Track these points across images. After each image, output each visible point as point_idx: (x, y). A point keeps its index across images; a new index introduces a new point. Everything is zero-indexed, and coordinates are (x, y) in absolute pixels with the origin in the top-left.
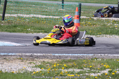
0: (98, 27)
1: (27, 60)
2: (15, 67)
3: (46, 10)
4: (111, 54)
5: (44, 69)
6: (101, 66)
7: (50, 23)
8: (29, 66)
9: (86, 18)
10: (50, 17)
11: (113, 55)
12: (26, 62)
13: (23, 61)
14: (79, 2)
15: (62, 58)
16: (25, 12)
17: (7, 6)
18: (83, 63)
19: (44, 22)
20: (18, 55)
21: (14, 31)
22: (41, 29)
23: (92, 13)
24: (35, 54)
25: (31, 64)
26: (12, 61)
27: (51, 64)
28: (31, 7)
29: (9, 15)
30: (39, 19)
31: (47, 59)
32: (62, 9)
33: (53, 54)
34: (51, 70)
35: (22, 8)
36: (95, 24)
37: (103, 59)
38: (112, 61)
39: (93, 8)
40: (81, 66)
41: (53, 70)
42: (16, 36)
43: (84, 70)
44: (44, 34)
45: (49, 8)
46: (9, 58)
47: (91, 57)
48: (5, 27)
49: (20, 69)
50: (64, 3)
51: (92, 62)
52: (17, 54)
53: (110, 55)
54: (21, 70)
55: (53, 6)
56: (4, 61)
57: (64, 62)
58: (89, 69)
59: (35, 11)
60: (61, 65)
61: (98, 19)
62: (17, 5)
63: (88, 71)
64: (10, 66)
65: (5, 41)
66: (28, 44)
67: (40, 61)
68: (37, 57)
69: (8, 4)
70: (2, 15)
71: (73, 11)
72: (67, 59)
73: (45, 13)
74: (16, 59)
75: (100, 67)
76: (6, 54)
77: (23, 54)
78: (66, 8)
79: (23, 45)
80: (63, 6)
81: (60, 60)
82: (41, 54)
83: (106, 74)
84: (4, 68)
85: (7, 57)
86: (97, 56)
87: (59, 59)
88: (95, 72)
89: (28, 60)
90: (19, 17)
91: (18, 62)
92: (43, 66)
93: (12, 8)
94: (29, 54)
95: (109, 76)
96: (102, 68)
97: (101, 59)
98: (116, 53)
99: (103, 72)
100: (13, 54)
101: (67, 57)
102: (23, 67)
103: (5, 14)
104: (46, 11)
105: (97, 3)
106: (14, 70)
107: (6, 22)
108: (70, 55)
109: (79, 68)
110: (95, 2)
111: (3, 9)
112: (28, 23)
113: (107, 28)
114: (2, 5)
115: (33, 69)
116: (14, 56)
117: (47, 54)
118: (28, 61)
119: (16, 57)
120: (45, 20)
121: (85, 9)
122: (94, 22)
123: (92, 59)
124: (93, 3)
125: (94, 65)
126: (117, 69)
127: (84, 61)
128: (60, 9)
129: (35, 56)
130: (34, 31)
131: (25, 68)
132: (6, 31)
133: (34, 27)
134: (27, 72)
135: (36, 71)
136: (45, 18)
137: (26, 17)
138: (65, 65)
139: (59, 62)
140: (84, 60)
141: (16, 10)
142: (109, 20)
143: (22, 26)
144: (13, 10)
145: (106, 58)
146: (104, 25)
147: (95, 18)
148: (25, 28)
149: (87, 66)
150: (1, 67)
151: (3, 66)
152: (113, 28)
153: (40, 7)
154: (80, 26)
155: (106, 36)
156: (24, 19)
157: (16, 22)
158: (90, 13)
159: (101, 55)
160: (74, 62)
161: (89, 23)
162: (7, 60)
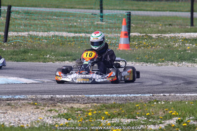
0: (159, 50)
1: (45, 105)
2: (26, 118)
3: (75, 24)
4: (180, 93)
5: (72, 120)
6: (164, 112)
7: (81, 45)
8: (47, 115)
9: (139, 36)
10: (81, 35)
11: (184, 95)
12: (43, 109)
13: (38, 108)
14: (127, 10)
15: (102, 102)
16: (40, 28)
17: (11, 18)
18: (135, 109)
19: (72, 44)
20: (29, 98)
21: (24, 60)
22: (68, 55)
23: (150, 27)
24: (58, 96)
25: (51, 113)
26: (21, 107)
27: (84, 111)
28: (51, 19)
29: (15, 34)
30: (64, 40)
31: (77, 104)
32: (100, 23)
33: (87, 96)
34: (84, 122)
35: (36, 22)
36: (154, 45)
37: (167, 101)
38: (183, 104)
39: (150, 20)
40: (132, 113)
41: (87, 121)
43: (137, 120)
44: (71, 63)
45: (79, 21)
46: (15, 103)
47: (148, 99)
48: (9, 53)
49: (34, 120)
50: (104, 11)
51: (150, 106)
52: (29, 96)
53: (178, 95)
54: (35, 123)
55: (86, 17)
56: (7, 108)
57: (104, 108)
58: (146, 119)
59: (58, 26)
60: (100, 112)
61: (158, 36)
63: (143, 121)
64: (17, 117)
65: (9, 76)
66: (46, 80)
67: (66, 107)
68: (62, 101)
69: (13, 15)
70: (3, 34)
71: (117, 25)
72: (110, 102)
73: (73, 29)
74: (27, 105)
75: (164, 115)
76: (10, 97)
77: (39, 96)
78: (106, 20)
79: (38, 82)
80: (102, 17)
81: (99, 104)
82: (67, 96)
83: (173, 125)
84: (8, 120)
85: (12, 101)
86: (158, 96)
87: (97, 103)
88: (155, 122)
89: (47, 105)
90: (31, 37)
91: (30, 109)
92: (71, 115)
93: (19, 22)
94: (47, 96)
95: (179, 129)
96: (166, 116)
97: (164, 102)
98: (189, 92)
99: (168, 123)
100: (22, 97)
101: (110, 99)
102: (38, 118)
103: (9, 32)
104: (75, 26)
105: (158, 11)
108: (115, 95)
109: (128, 118)
110: (154, 9)
111: (5, 24)
112: (47, 46)
114: (3, 17)
115: (55, 119)
117: (77, 96)
118: (46, 108)
119: (26, 101)
120: (72, 40)
121: (137, 22)
122: (153, 42)
123: (149, 102)
124: (150, 10)
125: (154, 111)
126: (191, 118)
127: (137, 106)
128: (97, 23)
129: (58, 99)
130: (56, 58)
132: (11, 59)
133: (55, 52)
134: (46, 125)
135: (59, 123)
136: (73, 37)
137: (42, 36)
138: (106, 113)
139: (96, 108)
140: (137, 104)
141: (25, 26)
142: (177, 38)
143: (37, 50)
144: (21, 25)
145: (172, 99)
146: (168, 46)
147: (154, 36)
148: (42, 54)
149: (141, 113)
150: (3, 119)
151: (5, 117)
152: (183, 51)
153: (65, 20)
154: (130, 49)
155: (172, 64)
156: (39, 39)
157: (26, 44)
158: (147, 27)
159: (164, 95)
160: (121, 107)
161: (145, 43)
162: (13, 107)
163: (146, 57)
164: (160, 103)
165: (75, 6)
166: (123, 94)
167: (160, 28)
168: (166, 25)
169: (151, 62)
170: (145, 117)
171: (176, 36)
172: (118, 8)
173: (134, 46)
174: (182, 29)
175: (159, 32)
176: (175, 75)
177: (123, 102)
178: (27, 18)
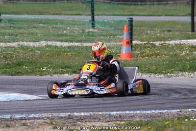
0: (165, 59)
3: (65, 32)
7: (78, 56)
9: (141, 44)
10: (76, 44)
15: (125, 119)
18: (165, 126)
19: (68, 54)
20: (45, 117)
22: (66, 67)
23: (147, 34)
24: (76, 114)
26: (38, 127)
28: (38, 27)
29: (3, 44)
30: (59, 50)
32: (91, 30)
33: (108, 113)
36: (158, 54)
39: (146, 25)
44: (71, 76)
45: (69, 28)
46: (31, 123)
47: (176, 115)
51: (182, 123)
52: (44, 115)
55: (76, 24)
61: (162, 44)
62: (12, 25)
67: (87, 126)
68: (81, 119)
71: (111, 32)
72: (134, 120)
73: (65, 38)
74: (44, 125)
76: (24, 116)
78: (98, 27)
79: (42, 98)
81: (123, 122)
82: (86, 114)
85: (27, 121)
86: (186, 112)
87: (121, 121)
89: (66, 125)
90: (23, 48)
91: (49, 129)
94: (64, 114)
97: (195, 118)
100: (37, 116)
101: (134, 116)
104: (65, 34)
108: (138, 112)
110: (146, 14)
112: (41, 57)
116: (39, 118)
117: (97, 113)
119: (43, 120)
120: (68, 50)
122: (156, 50)
123: (178, 119)
124: (144, 15)
125: (186, 129)
127: (166, 123)
128: (88, 30)
129: (76, 117)
130: (54, 71)
133: (52, 64)
136: (69, 47)
137: (34, 47)
140: (166, 121)
142: (183, 46)
143: (31, 62)
144: (5, 34)
146: (175, 55)
152: (192, 60)
153: (53, 28)
154: (134, 59)
155: (183, 75)
156: (32, 50)
157: (18, 56)
158: (144, 33)
159: (192, 111)
160: (150, 126)
161: (148, 52)
162: (29, 127)
163: (153, 68)
164: (191, 119)
165: (61, 12)
167: (158, 35)
168: (164, 31)
169: (159, 73)
171: (182, 43)
172: (108, 13)
173: (137, 56)
174: (183, 35)
175: (158, 39)
176: (191, 88)
177: (149, 119)
178: (11, 27)
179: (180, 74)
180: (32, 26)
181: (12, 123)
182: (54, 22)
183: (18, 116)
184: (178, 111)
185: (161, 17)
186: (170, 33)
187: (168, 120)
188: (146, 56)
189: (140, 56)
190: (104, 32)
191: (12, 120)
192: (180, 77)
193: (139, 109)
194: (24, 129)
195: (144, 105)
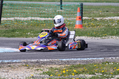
0: (102, 28)
1: (33, 66)
2: (22, 75)
3: (44, 11)
6: (114, 70)
7: (50, 26)
8: (36, 73)
9: (88, 19)
12: (33, 69)
13: (29, 68)
15: (71, 63)
16: (21, 14)
18: (94, 68)
19: (44, 25)
20: (23, 62)
21: (13, 36)
23: (94, 13)
24: (41, 60)
25: (38, 71)
26: (17, 68)
27: (60, 70)
28: (28, 9)
29: (5, 19)
30: (38, 22)
31: (55, 65)
32: (60, 10)
33: (61, 60)
36: (98, 25)
37: (114, 63)
39: (94, 8)
40: (92, 71)
42: (16, 41)
43: (96, 75)
45: (46, 9)
46: (13, 65)
47: (102, 61)
48: (3, 32)
49: (27, 77)
51: (104, 66)
52: (22, 61)
54: (29, 78)
55: (51, 7)
56: (8, 69)
57: (73, 68)
58: (101, 74)
59: (32, 13)
60: (70, 70)
61: (101, 19)
63: (100, 76)
64: (16, 74)
67: (47, 67)
68: (44, 63)
72: (76, 64)
73: (42, 15)
74: (22, 67)
75: (113, 72)
77: (28, 60)
78: (64, 9)
81: (69, 65)
82: (48, 60)
84: (10, 77)
85: (12, 64)
86: (108, 59)
87: (68, 64)
88: (108, 77)
89: (35, 66)
90: (16, 21)
91: (24, 69)
92: (51, 73)
93: (7, 11)
94: (34, 60)
96: (115, 73)
97: (112, 63)
99: (117, 77)
100: (18, 61)
101: (76, 62)
102: (30, 75)
104: (44, 13)
106: (21, 78)
107: (2, 27)
108: (79, 59)
109: (90, 74)
110: (96, 1)
112: (27, 26)
113: (112, 29)
115: (41, 76)
116: (19, 63)
117: (54, 60)
118: (35, 68)
119: (21, 64)
121: (85, 10)
122: (97, 23)
123: (103, 63)
124: (93, 2)
125: (106, 69)
127: (95, 66)
128: (58, 11)
129: (41, 62)
130: (34, 35)
131: (33, 75)
132: (4, 36)
133: (33, 30)
136: (45, 21)
137: (24, 20)
138: (75, 71)
139: (68, 68)
140: (95, 65)
142: (113, 20)
143: (21, 30)
144: (8, 13)
145: (117, 61)
146: (108, 26)
147: (98, 19)
148: (24, 32)
149: (98, 71)
150: (7, 76)
151: (8, 75)
152: (118, 29)
154: (83, 28)
155: (112, 38)
156: (22, 22)
157: (13, 26)
158: (92, 13)
159: (112, 58)
160: (85, 67)
161: (92, 24)
162: (12, 68)
163: (94, 33)
164: (110, 64)
166: (84, 58)
167: (101, 13)
168: (104, 11)
169: (98, 36)
170: (101, 73)
171: (113, 19)
172: (71, 0)
173: (86, 26)
174: (115, 14)
175: (100, 16)
176: (116, 45)
177: (85, 63)
178: (12, 8)
179: (110, 37)
180: (25, 8)
181: (2, 65)
182: (38, 5)
183: (6, 61)
184: (103, 59)
185: (103, 3)
186: (108, 13)
187: (96, 64)
188: (91, 26)
189: (87, 26)
190: (68, 12)
191: (2, 64)
192: (110, 39)
193: (80, 58)
194: (9, 69)
195: (84, 55)
